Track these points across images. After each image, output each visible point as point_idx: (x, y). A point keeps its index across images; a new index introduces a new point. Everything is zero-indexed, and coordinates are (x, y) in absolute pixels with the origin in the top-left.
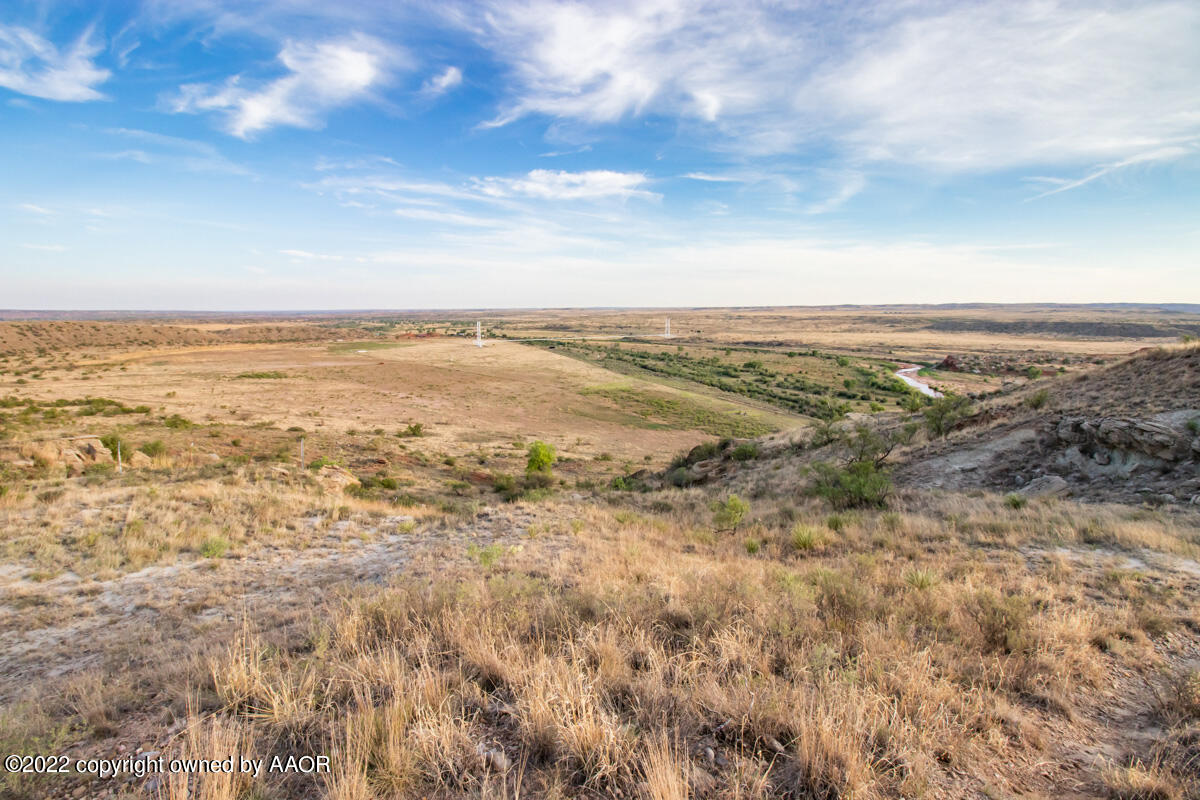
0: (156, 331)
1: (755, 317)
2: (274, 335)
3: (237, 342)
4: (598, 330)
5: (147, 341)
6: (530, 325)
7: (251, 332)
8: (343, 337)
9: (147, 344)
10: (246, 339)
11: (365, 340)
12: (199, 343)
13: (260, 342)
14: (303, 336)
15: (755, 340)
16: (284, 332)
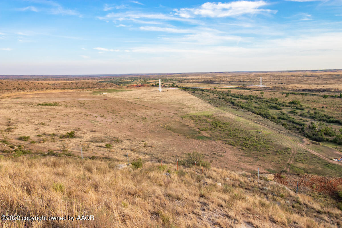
0: (26, 84)
1: (321, 75)
2: (74, 86)
3: (58, 89)
4: (228, 83)
5: (21, 88)
6: (197, 80)
7: (65, 84)
8: (104, 87)
9: (21, 89)
10: (62, 88)
11: (113, 88)
12: (42, 89)
13: (68, 89)
14: (86, 86)
15: (309, 88)
16: (79, 84)
